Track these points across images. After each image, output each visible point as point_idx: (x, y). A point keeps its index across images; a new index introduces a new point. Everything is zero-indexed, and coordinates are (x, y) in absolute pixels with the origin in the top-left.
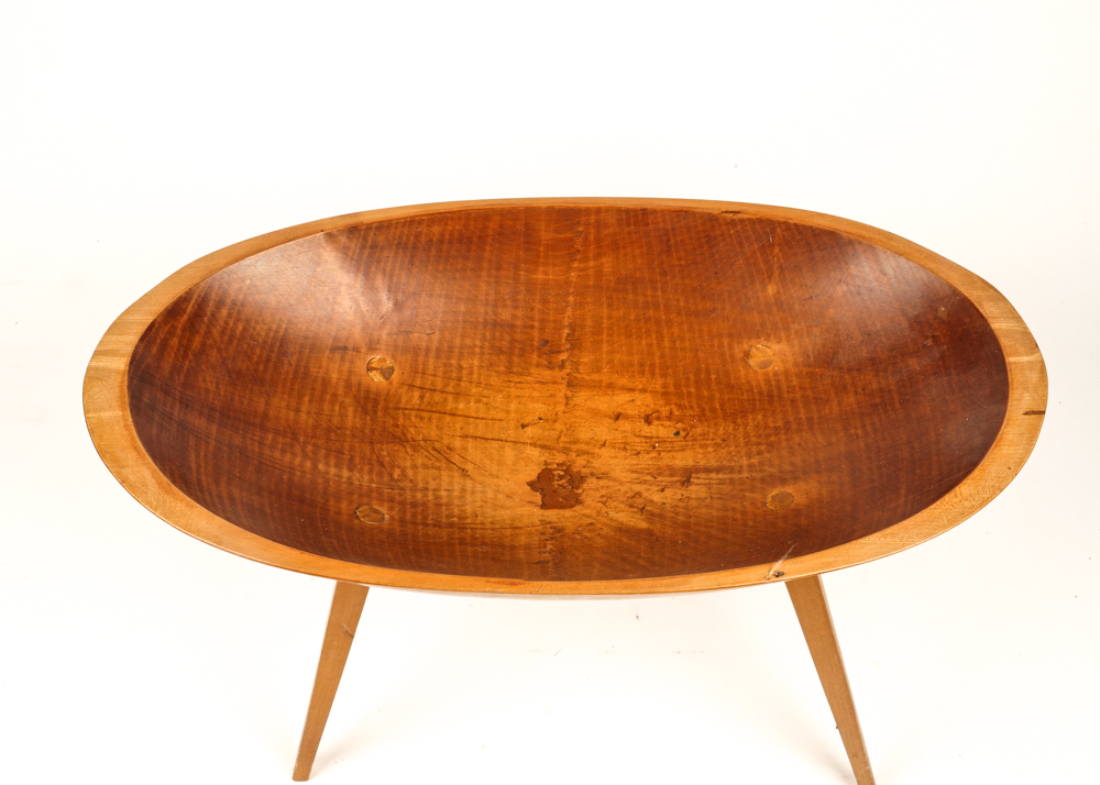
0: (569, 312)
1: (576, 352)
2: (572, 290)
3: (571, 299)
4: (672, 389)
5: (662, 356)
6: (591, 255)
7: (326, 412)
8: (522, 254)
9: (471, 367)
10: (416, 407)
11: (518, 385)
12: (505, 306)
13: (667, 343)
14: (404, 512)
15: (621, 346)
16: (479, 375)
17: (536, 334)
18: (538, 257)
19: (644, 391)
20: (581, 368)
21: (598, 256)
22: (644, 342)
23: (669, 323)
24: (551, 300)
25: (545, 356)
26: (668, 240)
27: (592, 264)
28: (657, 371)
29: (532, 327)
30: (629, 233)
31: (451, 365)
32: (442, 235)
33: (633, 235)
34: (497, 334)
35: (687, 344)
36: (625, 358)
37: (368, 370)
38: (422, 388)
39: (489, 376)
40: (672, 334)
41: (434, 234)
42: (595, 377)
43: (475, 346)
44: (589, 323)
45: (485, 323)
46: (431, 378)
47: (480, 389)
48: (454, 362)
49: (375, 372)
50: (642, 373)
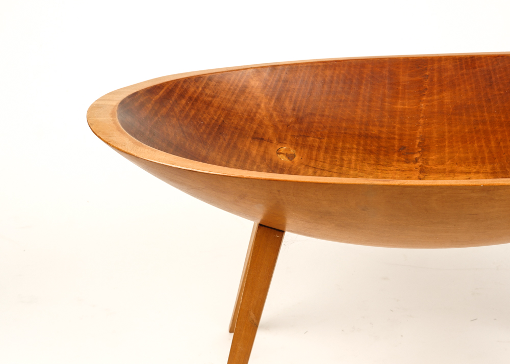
0: (420, 129)
1: (426, 153)
2: (422, 115)
3: (421, 121)
4: (498, 170)
5: (490, 152)
6: (435, 91)
8: (386, 91)
9: (350, 160)
11: (384, 171)
12: (374, 125)
13: (493, 144)
15: (459, 148)
16: (356, 165)
17: (396, 143)
18: (398, 93)
19: (477, 173)
20: (430, 162)
21: (440, 92)
22: (476, 145)
23: (494, 132)
24: (407, 122)
25: (403, 156)
26: (491, 78)
27: (436, 97)
28: (487, 161)
29: (394, 139)
30: (462, 75)
31: (335, 158)
32: (332, 77)
33: (465, 76)
34: (369, 142)
35: (508, 143)
36: (462, 155)
37: (277, 153)
38: (315, 168)
39: (362, 166)
40: (497, 139)
41: (326, 76)
42: (441, 167)
43: (353, 148)
44: (435, 135)
45: (360, 136)
46: (322, 163)
47: (357, 172)
48: (337, 156)
49: (282, 155)
50: (476, 163)
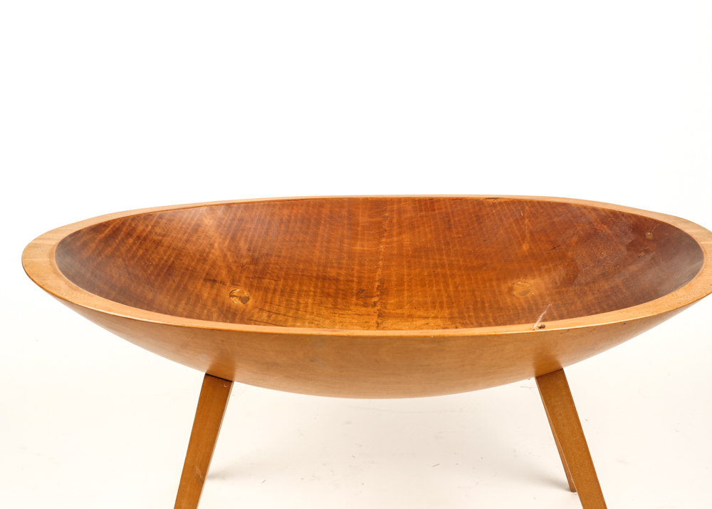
0: (379, 272)
1: (384, 297)
2: (381, 257)
3: (381, 263)
4: (456, 315)
5: (449, 296)
6: (395, 233)
8: (345, 232)
9: (307, 303)
10: (264, 321)
11: (342, 316)
12: (332, 267)
13: (451, 288)
15: (418, 292)
16: (313, 309)
17: (355, 286)
18: (357, 234)
19: (436, 317)
20: (388, 307)
21: (400, 234)
22: (435, 289)
23: (453, 276)
24: (366, 264)
25: (361, 299)
26: (449, 221)
27: (395, 239)
28: (445, 305)
29: (352, 281)
30: (422, 217)
31: (291, 301)
32: (290, 216)
33: (425, 218)
34: (327, 285)
35: (466, 288)
36: (421, 299)
37: (230, 296)
38: (269, 311)
39: (319, 309)
40: (455, 282)
41: (283, 215)
42: (399, 311)
43: (310, 291)
44: (394, 278)
45: (317, 278)
46: (277, 307)
47: (313, 316)
48: (294, 299)
49: (235, 298)
50: (434, 308)
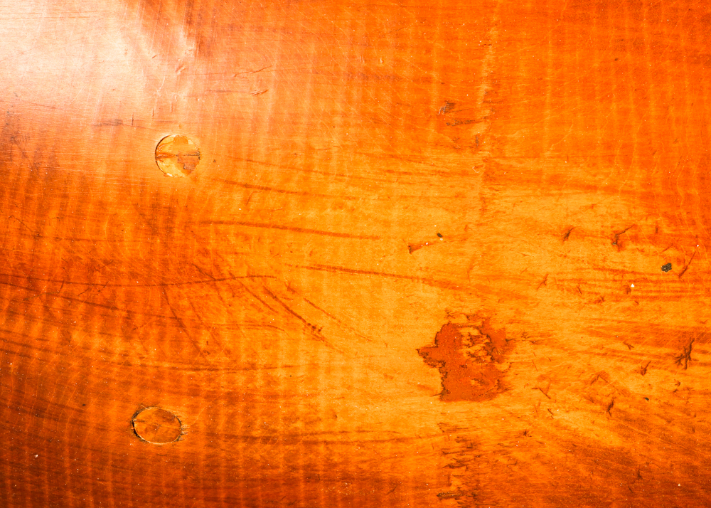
0: (490, 55)
1: (500, 122)
2: (495, 19)
3: (493, 33)
4: (659, 189)
5: (644, 132)
7: (87, 236)
9: (328, 149)
10: (238, 218)
11: (404, 178)
12: (383, 45)
13: (653, 110)
14: (215, 416)
15: (575, 113)
19: (611, 190)
20: (508, 150)
22: (614, 106)
23: (659, 75)
24: (460, 35)
25: (448, 130)
28: (636, 157)
29: (428, 80)
31: (294, 146)
34: (371, 93)
35: (688, 112)
36: (581, 133)
37: (157, 158)
38: (246, 186)
39: (356, 163)
40: (664, 93)
42: (531, 164)
43: (334, 112)
44: (523, 73)
45: (351, 74)
46: (262, 168)
47: (342, 185)
48: (299, 140)
49: (168, 160)
50: (610, 160)
